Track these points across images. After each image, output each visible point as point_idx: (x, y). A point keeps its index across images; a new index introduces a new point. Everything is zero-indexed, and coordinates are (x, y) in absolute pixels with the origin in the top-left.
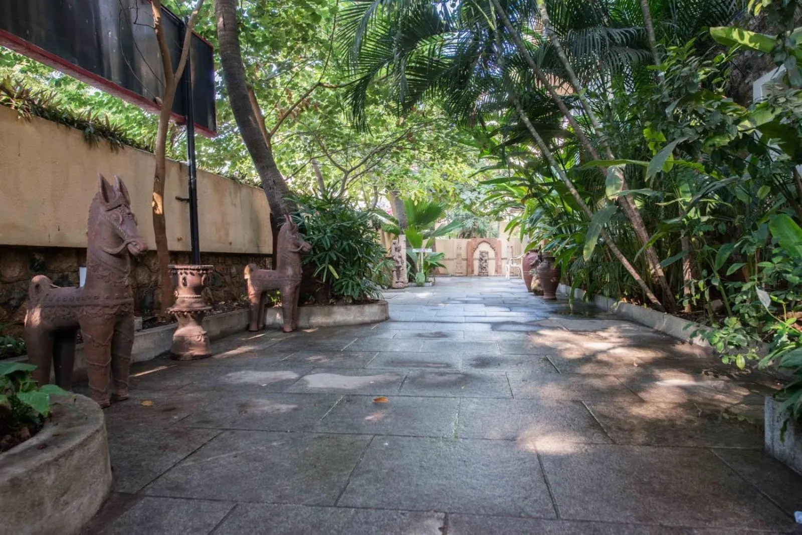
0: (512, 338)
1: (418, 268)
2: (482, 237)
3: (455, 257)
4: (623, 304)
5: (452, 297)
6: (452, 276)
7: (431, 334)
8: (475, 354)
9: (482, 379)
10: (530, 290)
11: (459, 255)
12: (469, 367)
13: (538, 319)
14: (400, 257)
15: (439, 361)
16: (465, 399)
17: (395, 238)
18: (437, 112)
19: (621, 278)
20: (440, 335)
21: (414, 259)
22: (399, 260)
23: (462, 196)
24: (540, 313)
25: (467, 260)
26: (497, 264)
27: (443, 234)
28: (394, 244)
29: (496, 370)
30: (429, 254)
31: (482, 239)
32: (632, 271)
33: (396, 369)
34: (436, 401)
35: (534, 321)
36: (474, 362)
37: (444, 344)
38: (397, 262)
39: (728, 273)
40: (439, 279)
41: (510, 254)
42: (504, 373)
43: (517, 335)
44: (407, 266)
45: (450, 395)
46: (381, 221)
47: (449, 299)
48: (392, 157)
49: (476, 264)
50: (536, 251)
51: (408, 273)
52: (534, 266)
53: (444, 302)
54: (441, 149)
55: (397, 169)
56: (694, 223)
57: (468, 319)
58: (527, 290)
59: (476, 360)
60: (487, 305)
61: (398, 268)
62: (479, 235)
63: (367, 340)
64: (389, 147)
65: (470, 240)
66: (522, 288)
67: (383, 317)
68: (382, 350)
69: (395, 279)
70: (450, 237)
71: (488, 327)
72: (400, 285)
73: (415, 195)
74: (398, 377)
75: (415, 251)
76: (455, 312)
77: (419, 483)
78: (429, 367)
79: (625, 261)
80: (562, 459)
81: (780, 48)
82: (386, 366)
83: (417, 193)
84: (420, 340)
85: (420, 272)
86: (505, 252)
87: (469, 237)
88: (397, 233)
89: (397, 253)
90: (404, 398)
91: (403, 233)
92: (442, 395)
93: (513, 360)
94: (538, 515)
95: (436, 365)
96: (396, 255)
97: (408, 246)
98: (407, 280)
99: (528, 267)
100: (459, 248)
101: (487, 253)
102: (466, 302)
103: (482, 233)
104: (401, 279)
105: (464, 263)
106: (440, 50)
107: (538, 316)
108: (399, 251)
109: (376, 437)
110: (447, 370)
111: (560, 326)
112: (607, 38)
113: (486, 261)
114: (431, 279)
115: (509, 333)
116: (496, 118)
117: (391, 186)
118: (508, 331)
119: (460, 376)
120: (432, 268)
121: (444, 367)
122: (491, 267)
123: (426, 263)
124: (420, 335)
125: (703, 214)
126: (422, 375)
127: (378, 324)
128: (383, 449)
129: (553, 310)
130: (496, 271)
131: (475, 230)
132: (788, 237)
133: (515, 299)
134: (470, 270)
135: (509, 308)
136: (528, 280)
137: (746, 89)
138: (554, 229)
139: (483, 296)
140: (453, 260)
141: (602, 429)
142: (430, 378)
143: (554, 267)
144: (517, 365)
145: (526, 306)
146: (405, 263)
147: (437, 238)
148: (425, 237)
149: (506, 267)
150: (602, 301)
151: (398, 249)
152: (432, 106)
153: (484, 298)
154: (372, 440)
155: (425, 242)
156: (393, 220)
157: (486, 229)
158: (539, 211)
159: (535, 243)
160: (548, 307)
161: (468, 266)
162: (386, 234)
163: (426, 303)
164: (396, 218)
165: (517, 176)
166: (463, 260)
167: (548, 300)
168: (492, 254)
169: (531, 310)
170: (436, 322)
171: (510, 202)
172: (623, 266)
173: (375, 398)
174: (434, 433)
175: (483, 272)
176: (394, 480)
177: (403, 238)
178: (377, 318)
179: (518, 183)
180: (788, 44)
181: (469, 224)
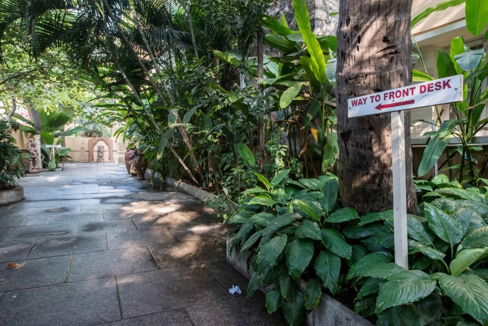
0: (113, 208)
1: (50, 158)
2: (99, 136)
3: (80, 149)
4: (179, 183)
5: (75, 180)
6: (78, 162)
7: (57, 209)
8: (87, 222)
9: (89, 240)
10: (129, 173)
11: (83, 148)
12: (82, 232)
13: (131, 193)
14: (36, 151)
15: (61, 230)
16: (76, 255)
17: (31, 137)
18: (63, 56)
19: (179, 169)
20: (64, 210)
21: (47, 152)
22: (35, 153)
23: (84, 110)
24: (134, 189)
25: (88, 151)
26: (110, 154)
27: (70, 135)
28: (31, 141)
29: (99, 232)
30: (59, 149)
31: (100, 138)
32: (184, 165)
33: (27, 240)
34: (55, 259)
35: (128, 195)
36: (86, 228)
37: (66, 216)
38: (33, 154)
39: (224, 170)
40: (67, 165)
41: (118, 148)
42: (104, 234)
43: (116, 206)
44: (42, 157)
45: (66, 254)
46: (19, 124)
47: (73, 181)
48: (27, 82)
49: (95, 155)
50: (133, 149)
51: (42, 162)
52: (131, 158)
53: (69, 184)
54: (67, 80)
55: (33, 90)
56: (210, 143)
57: (86, 196)
58: (127, 173)
59: (87, 226)
60: (100, 185)
61: (34, 160)
62: (98, 135)
63: (4, 218)
64: (25, 75)
65: (91, 138)
66: (124, 171)
67: (19, 199)
68: (16, 225)
69: (32, 167)
70: (76, 136)
71: (98, 201)
72: (35, 170)
73: (47, 108)
74: (28, 245)
75: (48, 146)
76: (77, 191)
77: (37, 318)
78: (52, 235)
79: (180, 160)
80: (130, 284)
81: (242, 66)
82: (19, 238)
83: (49, 107)
84: (48, 215)
85: (52, 160)
86: (115, 147)
87: (90, 136)
88: (33, 133)
89: (33, 148)
90: (31, 261)
91: (38, 134)
92: (60, 254)
93: (112, 224)
94: (111, 320)
95: (58, 233)
96: (32, 150)
97: (42, 142)
98: (41, 167)
99: (128, 159)
100: (83, 143)
101: (103, 147)
102: (86, 183)
103: (100, 134)
104: (36, 167)
105: (87, 154)
106: (64, 17)
107: (132, 191)
108: (34, 146)
109: (7, 293)
110: (66, 236)
111: (144, 198)
112: (170, 35)
113: (102, 152)
114: (60, 165)
115: (112, 205)
116: (106, 66)
117: (27, 100)
118: (111, 203)
119: (75, 239)
120: (61, 158)
121: (64, 234)
122: (106, 155)
123: (57, 155)
124: (48, 211)
125: (215, 138)
126: (47, 242)
127: (14, 205)
128: (12, 300)
129: (142, 187)
130: (109, 159)
131: (94, 131)
132: (245, 155)
133: (120, 180)
134: (91, 158)
135: (114, 186)
136: (128, 167)
137: (238, 74)
138: (144, 137)
139: (98, 178)
140: (78, 151)
141: (155, 261)
142: (54, 243)
143: (143, 159)
144: (113, 227)
145: (125, 185)
146: (40, 154)
147: (66, 137)
148: (56, 136)
149: (116, 156)
150: (169, 181)
151: (33, 146)
152: (59, 52)
153: (98, 180)
154: (3, 296)
155: (56, 140)
156: (30, 123)
157: (103, 131)
158: (134, 125)
159: (133, 144)
160: (138, 184)
161: (89, 156)
162: (23, 133)
163: (56, 185)
164: (32, 122)
165: (120, 103)
166: (86, 151)
167: (140, 180)
168: (106, 148)
169: (127, 187)
170: (61, 200)
171: (117, 118)
172: (179, 162)
173: (8, 264)
174: (51, 282)
175: (100, 159)
176: (19, 321)
177: (37, 138)
178: (14, 200)
179: (121, 108)
180: (246, 65)
181: (91, 127)
